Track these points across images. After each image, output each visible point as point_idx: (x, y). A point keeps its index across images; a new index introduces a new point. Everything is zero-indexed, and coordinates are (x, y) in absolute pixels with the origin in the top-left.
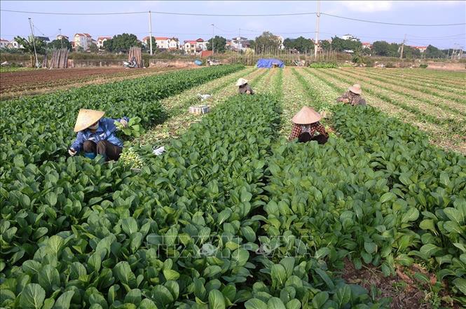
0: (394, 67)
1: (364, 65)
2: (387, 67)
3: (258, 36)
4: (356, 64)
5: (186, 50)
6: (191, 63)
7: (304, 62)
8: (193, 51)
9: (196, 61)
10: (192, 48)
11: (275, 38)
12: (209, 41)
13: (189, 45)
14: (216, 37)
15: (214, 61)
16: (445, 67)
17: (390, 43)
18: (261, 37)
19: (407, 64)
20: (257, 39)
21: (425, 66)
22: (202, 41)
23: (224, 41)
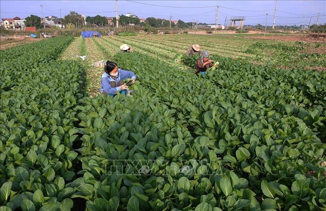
0: (170, 34)
1: (152, 33)
2: (166, 33)
3: (67, 15)
4: (147, 33)
5: (6, 27)
6: (27, 36)
7: (113, 32)
8: (12, 27)
9: (32, 35)
10: (11, 25)
11: (80, 16)
12: (26, 19)
13: (8, 22)
14: (31, 15)
15: (47, 34)
16: (197, 33)
17: (157, 19)
18: (69, 15)
19: (176, 31)
20: (66, 17)
21: (187, 33)
22: (20, 19)
23: (39, 19)
